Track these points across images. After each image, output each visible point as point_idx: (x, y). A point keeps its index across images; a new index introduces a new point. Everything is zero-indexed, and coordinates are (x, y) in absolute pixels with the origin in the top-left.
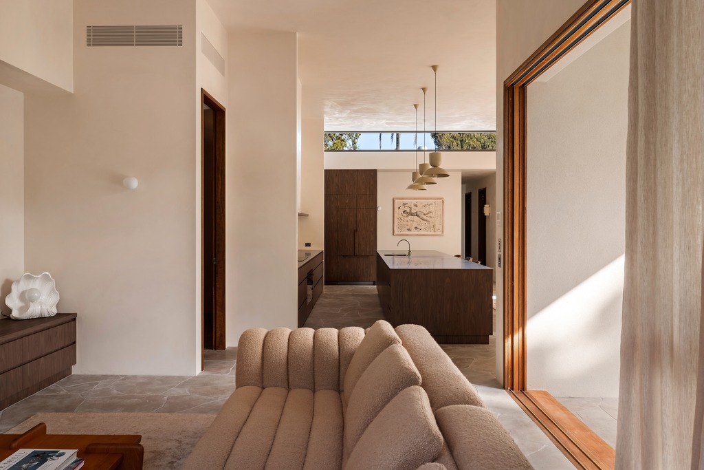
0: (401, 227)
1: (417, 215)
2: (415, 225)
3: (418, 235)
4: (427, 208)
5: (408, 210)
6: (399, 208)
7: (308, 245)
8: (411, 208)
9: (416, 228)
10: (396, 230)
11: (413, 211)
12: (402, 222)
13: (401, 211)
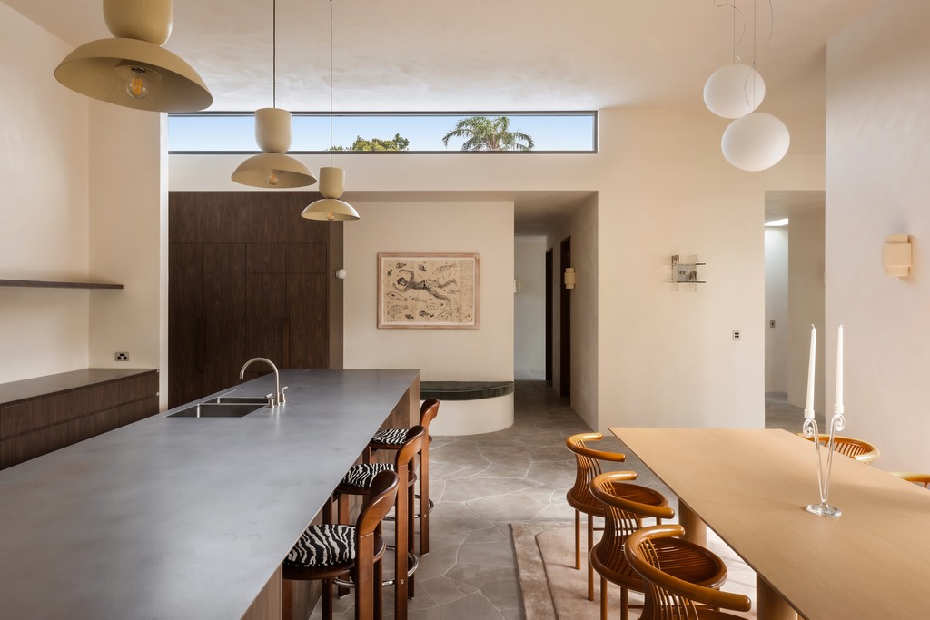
0: (393, 312)
1: (425, 288)
2: (421, 306)
3: (426, 328)
4: (445, 273)
5: (407, 277)
6: (389, 273)
7: (122, 357)
8: (412, 274)
9: (423, 313)
10: (383, 317)
11: (418, 280)
12: (395, 302)
13: (394, 279)
